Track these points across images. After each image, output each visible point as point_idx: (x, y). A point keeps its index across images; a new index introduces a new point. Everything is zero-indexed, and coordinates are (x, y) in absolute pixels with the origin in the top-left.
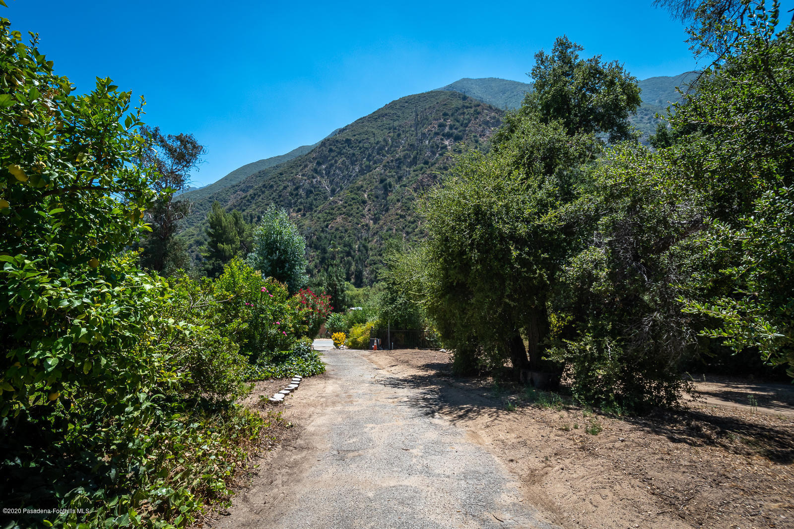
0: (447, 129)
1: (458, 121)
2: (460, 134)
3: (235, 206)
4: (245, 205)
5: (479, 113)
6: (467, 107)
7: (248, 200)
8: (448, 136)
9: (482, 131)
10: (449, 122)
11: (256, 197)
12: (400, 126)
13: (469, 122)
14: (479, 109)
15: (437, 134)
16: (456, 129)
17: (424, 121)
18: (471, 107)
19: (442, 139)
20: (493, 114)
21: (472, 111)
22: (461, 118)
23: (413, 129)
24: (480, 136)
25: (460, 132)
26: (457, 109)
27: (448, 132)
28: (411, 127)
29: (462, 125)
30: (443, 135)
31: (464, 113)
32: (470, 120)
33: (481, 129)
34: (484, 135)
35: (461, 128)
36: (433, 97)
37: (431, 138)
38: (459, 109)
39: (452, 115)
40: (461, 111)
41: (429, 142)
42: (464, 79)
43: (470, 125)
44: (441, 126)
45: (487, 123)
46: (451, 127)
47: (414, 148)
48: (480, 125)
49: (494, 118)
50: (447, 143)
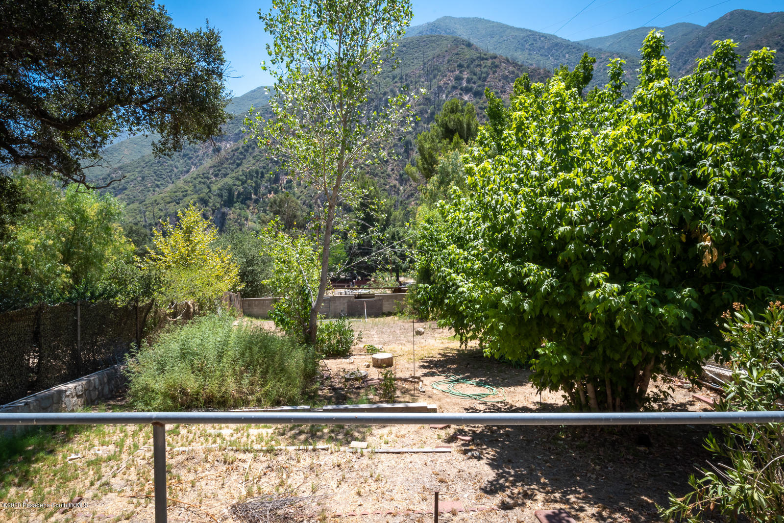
0: (465, 84)
1: (475, 74)
2: (480, 89)
3: (227, 159)
4: (238, 158)
5: (497, 66)
6: (483, 59)
7: (241, 153)
8: (467, 90)
9: (503, 87)
10: (465, 76)
11: (250, 150)
12: (407, 75)
13: (487, 76)
14: (497, 62)
15: (454, 88)
16: (474, 83)
17: (436, 72)
18: (487, 59)
19: (461, 94)
20: (511, 68)
21: (489, 63)
22: (477, 70)
23: (423, 80)
24: (501, 92)
25: (479, 86)
26: (473, 61)
27: (466, 87)
28: (420, 77)
29: (480, 79)
30: (461, 89)
31: (480, 65)
32: (488, 74)
33: (500, 84)
34: (505, 92)
35: (480, 83)
36: (433, 41)
37: (449, 93)
38: (474, 60)
39: (468, 67)
40: (476, 62)
41: (447, 96)
42: (446, 18)
43: (488, 79)
44: (458, 79)
45: (505, 78)
46: (468, 81)
47: (430, 102)
48: (500, 80)
49: (513, 72)
50: (466, 98)
